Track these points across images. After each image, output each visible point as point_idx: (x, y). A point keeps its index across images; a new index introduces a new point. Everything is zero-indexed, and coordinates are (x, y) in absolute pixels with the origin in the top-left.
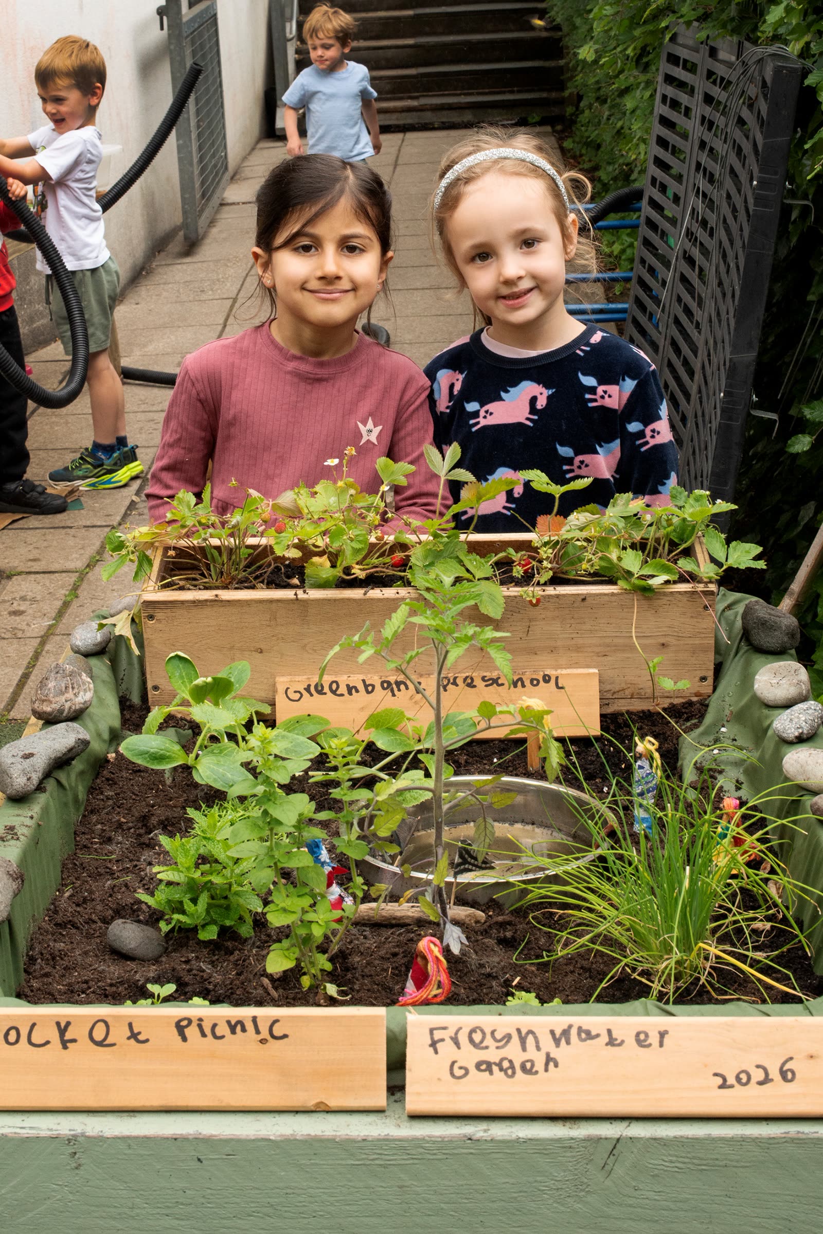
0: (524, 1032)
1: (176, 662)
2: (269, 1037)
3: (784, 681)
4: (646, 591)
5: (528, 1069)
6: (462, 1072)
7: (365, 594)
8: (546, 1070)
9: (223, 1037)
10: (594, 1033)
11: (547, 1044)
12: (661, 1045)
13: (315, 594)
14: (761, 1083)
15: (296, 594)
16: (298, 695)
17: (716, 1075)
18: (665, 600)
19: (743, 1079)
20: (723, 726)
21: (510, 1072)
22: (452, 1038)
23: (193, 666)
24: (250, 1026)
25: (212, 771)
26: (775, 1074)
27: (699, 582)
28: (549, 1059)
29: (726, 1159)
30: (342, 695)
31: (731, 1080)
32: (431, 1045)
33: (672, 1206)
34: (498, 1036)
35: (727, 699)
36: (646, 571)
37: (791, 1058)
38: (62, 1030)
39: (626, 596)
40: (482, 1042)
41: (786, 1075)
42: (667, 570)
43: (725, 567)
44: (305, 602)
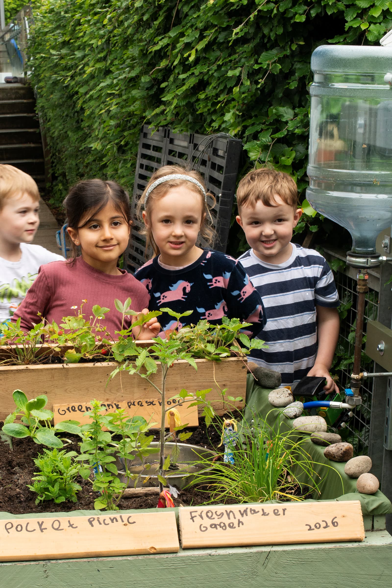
0: (228, 511)
1: (17, 394)
3: (282, 396)
4: (217, 361)
5: (231, 526)
6: (205, 529)
7: (94, 365)
8: (239, 526)
10: (256, 511)
11: (238, 516)
12: (284, 514)
13: (71, 365)
14: (325, 528)
15: (63, 366)
16: (64, 412)
17: (307, 525)
18: (225, 364)
19: (318, 526)
20: (252, 419)
21: (224, 528)
22: (199, 515)
23: (25, 396)
25: (43, 438)
26: (330, 524)
27: (240, 356)
28: (239, 522)
29: (312, 558)
30: (84, 411)
31: (313, 527)
32: (191, 519)
33: (291, 580)
34: (218, 514)
35: (252, 409)
36: (217, 352)
37: (336, 517)
38: (40, 525)
39: (209, 363)
40: (212, 516)
41: (335, 524)
42: (225, 351)
43: (250, 350)
44: (67, 369)
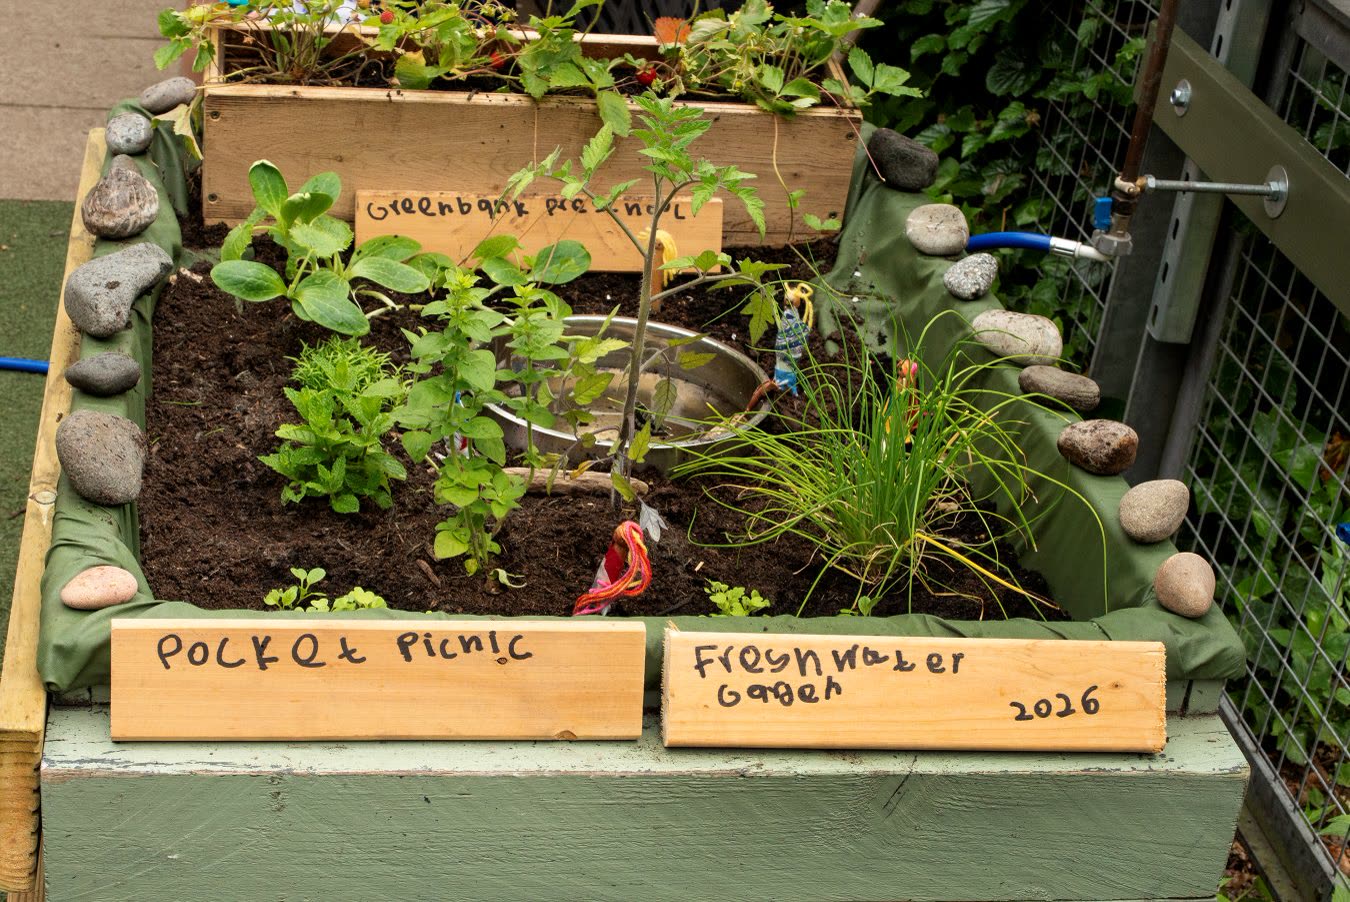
0: (803, 652)
1: (261, 172)
2: (509, 657)
3: (942, 227)
4: (786, 114)
5: (807, 695)
6: (733, 698)
7: (469, 99)
8: (828, 697)
9: (455, 655)
10: (881, 655)
11: (829, 666)
12: (955, 670)
13: (410, 96)
14: (1061, 714)
15: (389, 96)
16: (383, 212)
17: (1014, 704)
18: (806, 125)
19: (1043, 709)
20: (857, 270)
21: (786, 698)
22: (721, 659)
23: (281, 178)
24: (486, 643)
25: (318, 305)
26: (1076, 704)
27: (844, 107)
28: (831, 684)
29: (1020, 798)
30: (433, 214)
31: (1030, 711)
32: (697, 667)
33: (952, 847)
34: (774, 657)
35: (858, 239)
36: (789, 91)
37: (1095, 688)
38: (260, 646)
39: (764, 118)
40: (755, 663)
41: (1090, 706)
42: (809, 92)
43: (871, 92)
44: (400, 106)
